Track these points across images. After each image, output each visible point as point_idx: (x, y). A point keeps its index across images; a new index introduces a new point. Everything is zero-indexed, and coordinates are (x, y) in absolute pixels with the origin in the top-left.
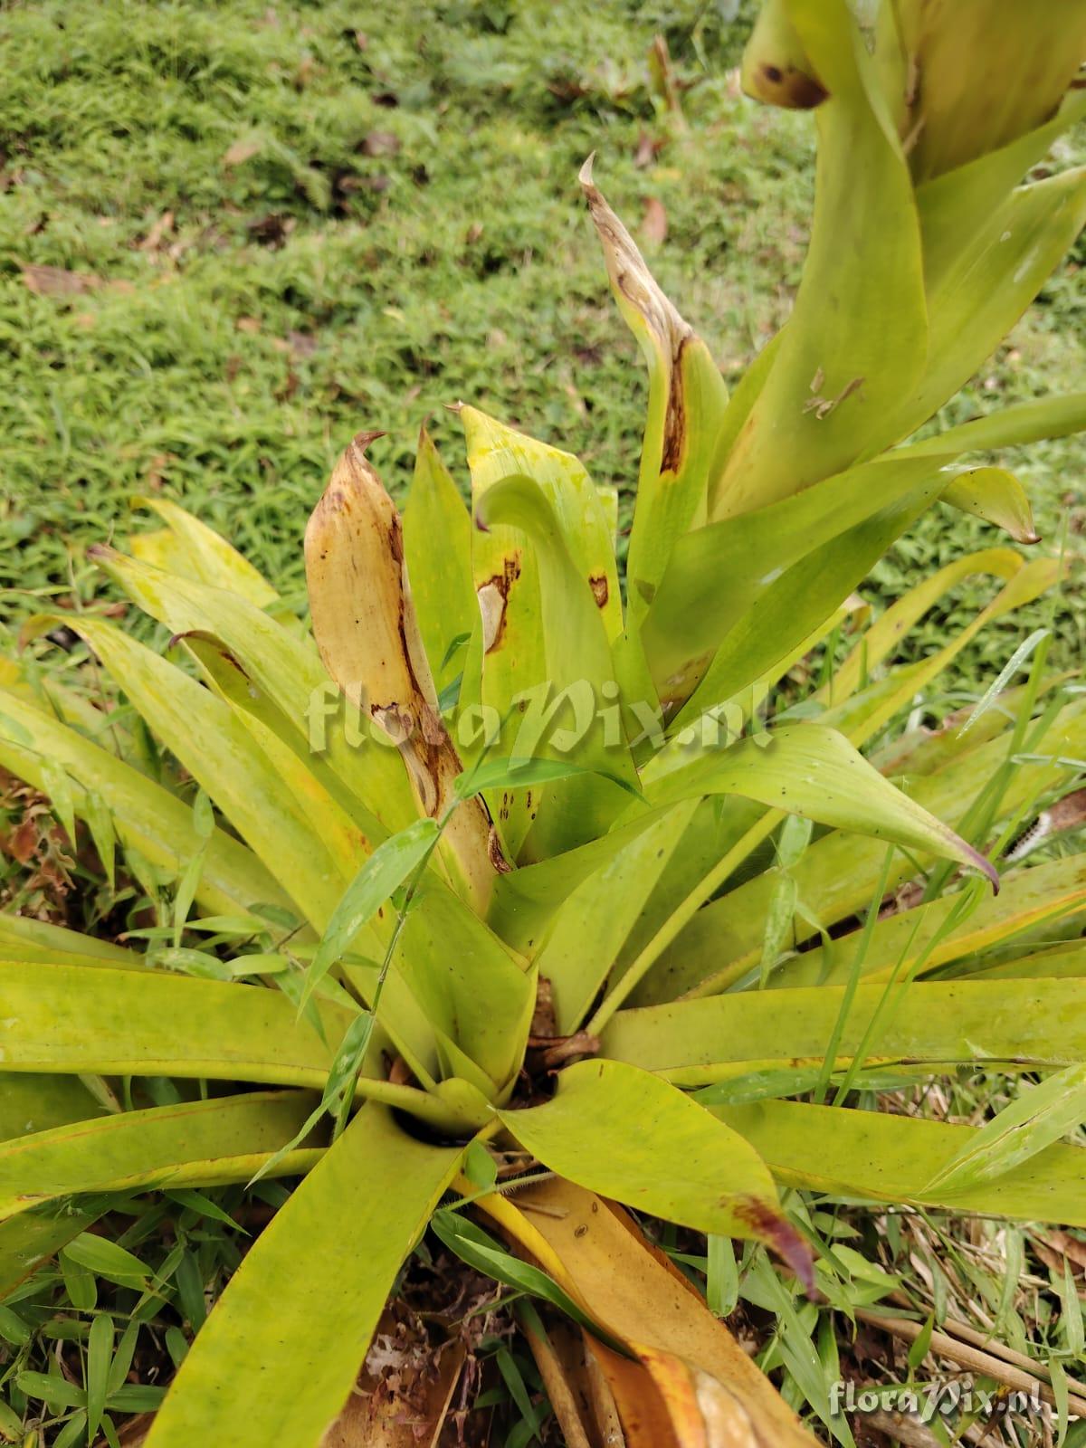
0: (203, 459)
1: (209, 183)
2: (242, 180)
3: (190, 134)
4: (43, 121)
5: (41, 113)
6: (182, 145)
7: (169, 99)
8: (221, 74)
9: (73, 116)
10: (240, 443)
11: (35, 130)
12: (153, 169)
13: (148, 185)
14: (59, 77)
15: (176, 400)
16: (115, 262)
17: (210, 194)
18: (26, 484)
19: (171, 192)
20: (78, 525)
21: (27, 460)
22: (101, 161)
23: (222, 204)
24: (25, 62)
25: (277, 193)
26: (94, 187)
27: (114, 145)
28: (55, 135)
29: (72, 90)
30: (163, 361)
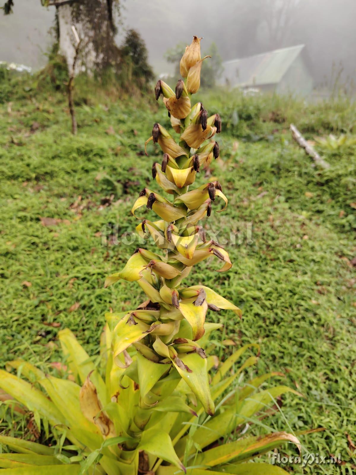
0: (84, 279)
1: (91, 186)
2: (100, 185)
3: (87, 171)
4: (49, 171)
5: (48, 169)
6: (84, 175)
7: (82, 162)
8: (95, 155)
9: (56, 169)
10: (94, 274)
11: (46, 173)
12: (77, 183)
13: (75, 188)
14: (54, 158)
15: (77, 261)
16: (65, 214)
17: (91, 189)
18: (38, 288)
19: (81, 191)
20: (50, 300)
21: (38, 281)
22: (63, 182)
23: (94, 192)
24: (45, 155)
25: (109, 188)
26: (60, 190)
27: (66, 177)
28: (51, 174)
29: (57, 162)
30: (75, 249)
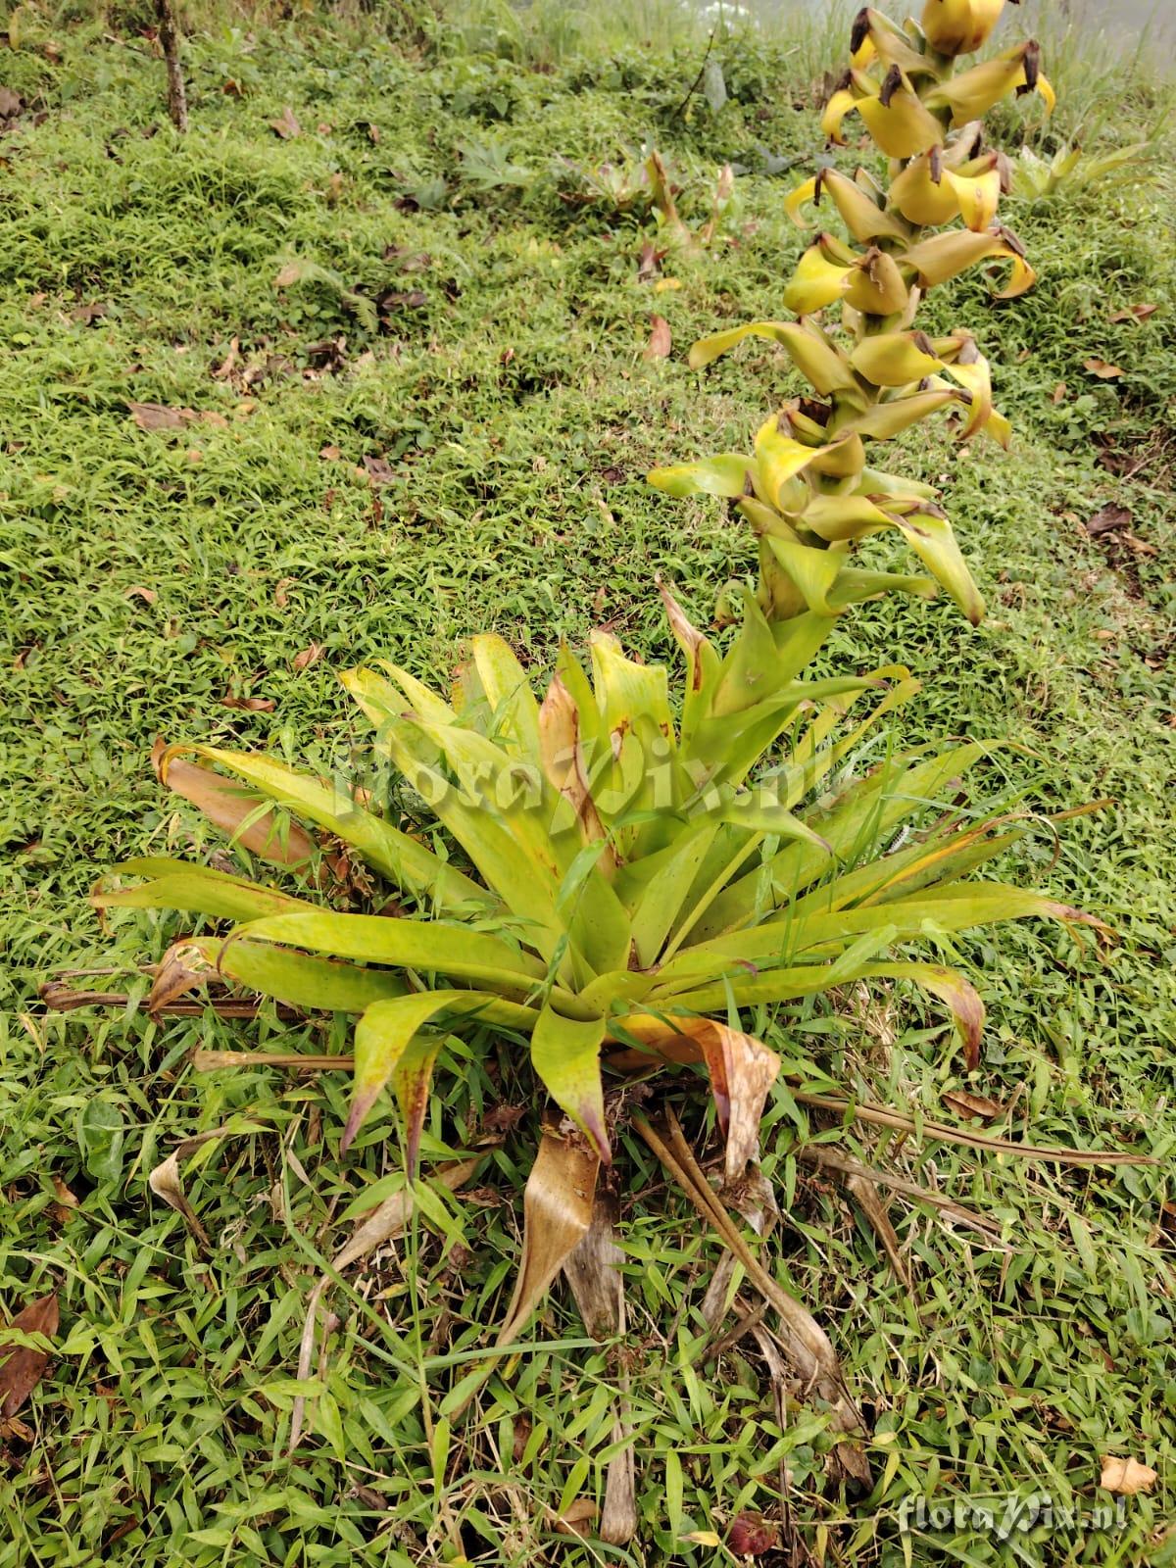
0: (319, 580)
1: (266, 307)
2: (296, 303)
3: (244, 258)
4: (113, 254)
5: (110, 248)
6: (238, 269)
7: (221, 226)
8: (264, 201)
9: (137, 248)
10: (348, 565)
11: (106, 262)
12: (219, 295)
13: (216, 313)
14: (121, 210)
15: (288, 530)
16: (202, 394)
17: (269, 317)
18: (179, 606)
19: (235, 320)
20: (228, 638)
21: (178, 585)
22: (169, 290)
23: (279, 326)
24: (90, 199)
25: (327, 314)
26: (168, 318)
27: (177, 274)
28: (125, 267)
29: (134, 223)
30: (270, 494)
